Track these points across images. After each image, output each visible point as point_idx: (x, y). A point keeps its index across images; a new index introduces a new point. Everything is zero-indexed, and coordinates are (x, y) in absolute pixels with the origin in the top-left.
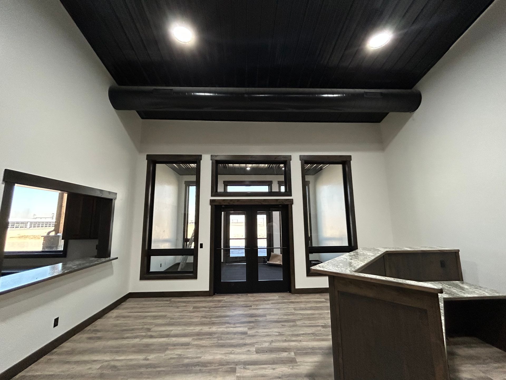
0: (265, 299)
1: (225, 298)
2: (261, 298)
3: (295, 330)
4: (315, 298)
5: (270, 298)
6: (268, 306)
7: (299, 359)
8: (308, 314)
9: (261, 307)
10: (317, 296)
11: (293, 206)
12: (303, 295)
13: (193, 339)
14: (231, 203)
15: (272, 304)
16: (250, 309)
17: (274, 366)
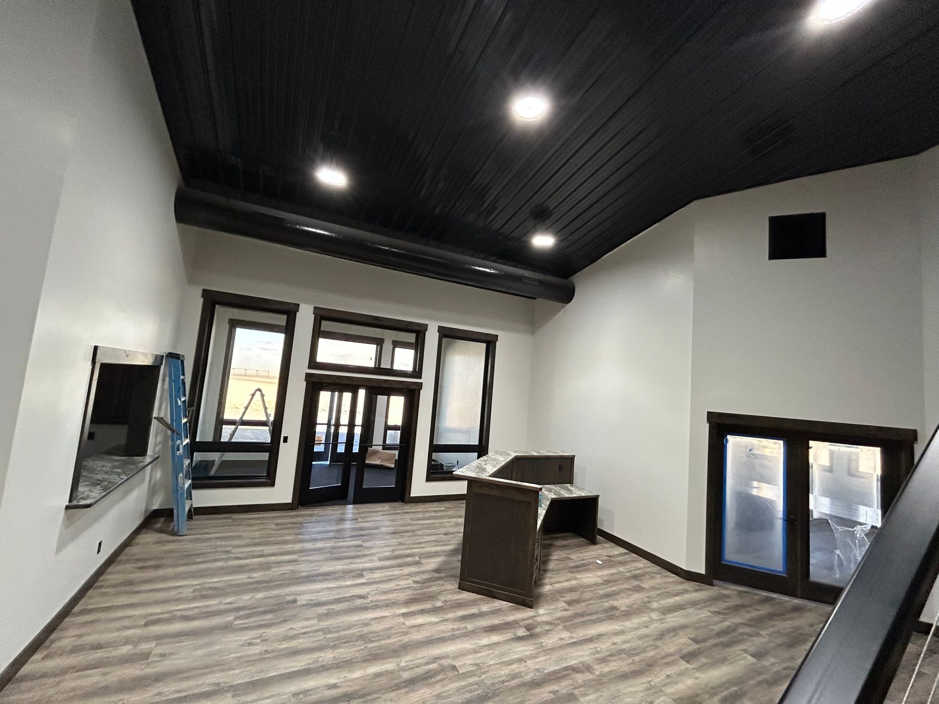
0: (372, 510)
1: (316, 512)
2: (366, 510)
3: (417, 539)
4: (433, 507)
5: (379, 509)
6: (379, 518)
7: (423, 561)
8: (427, 524)
9: (370, 519)
10: (436, 504)
11: (421, 391)
12: (419, 504)
13: (299, 556)
14: (338, 381)
15: (383, 515)
16: (356, 522)
17: (401, 568)
